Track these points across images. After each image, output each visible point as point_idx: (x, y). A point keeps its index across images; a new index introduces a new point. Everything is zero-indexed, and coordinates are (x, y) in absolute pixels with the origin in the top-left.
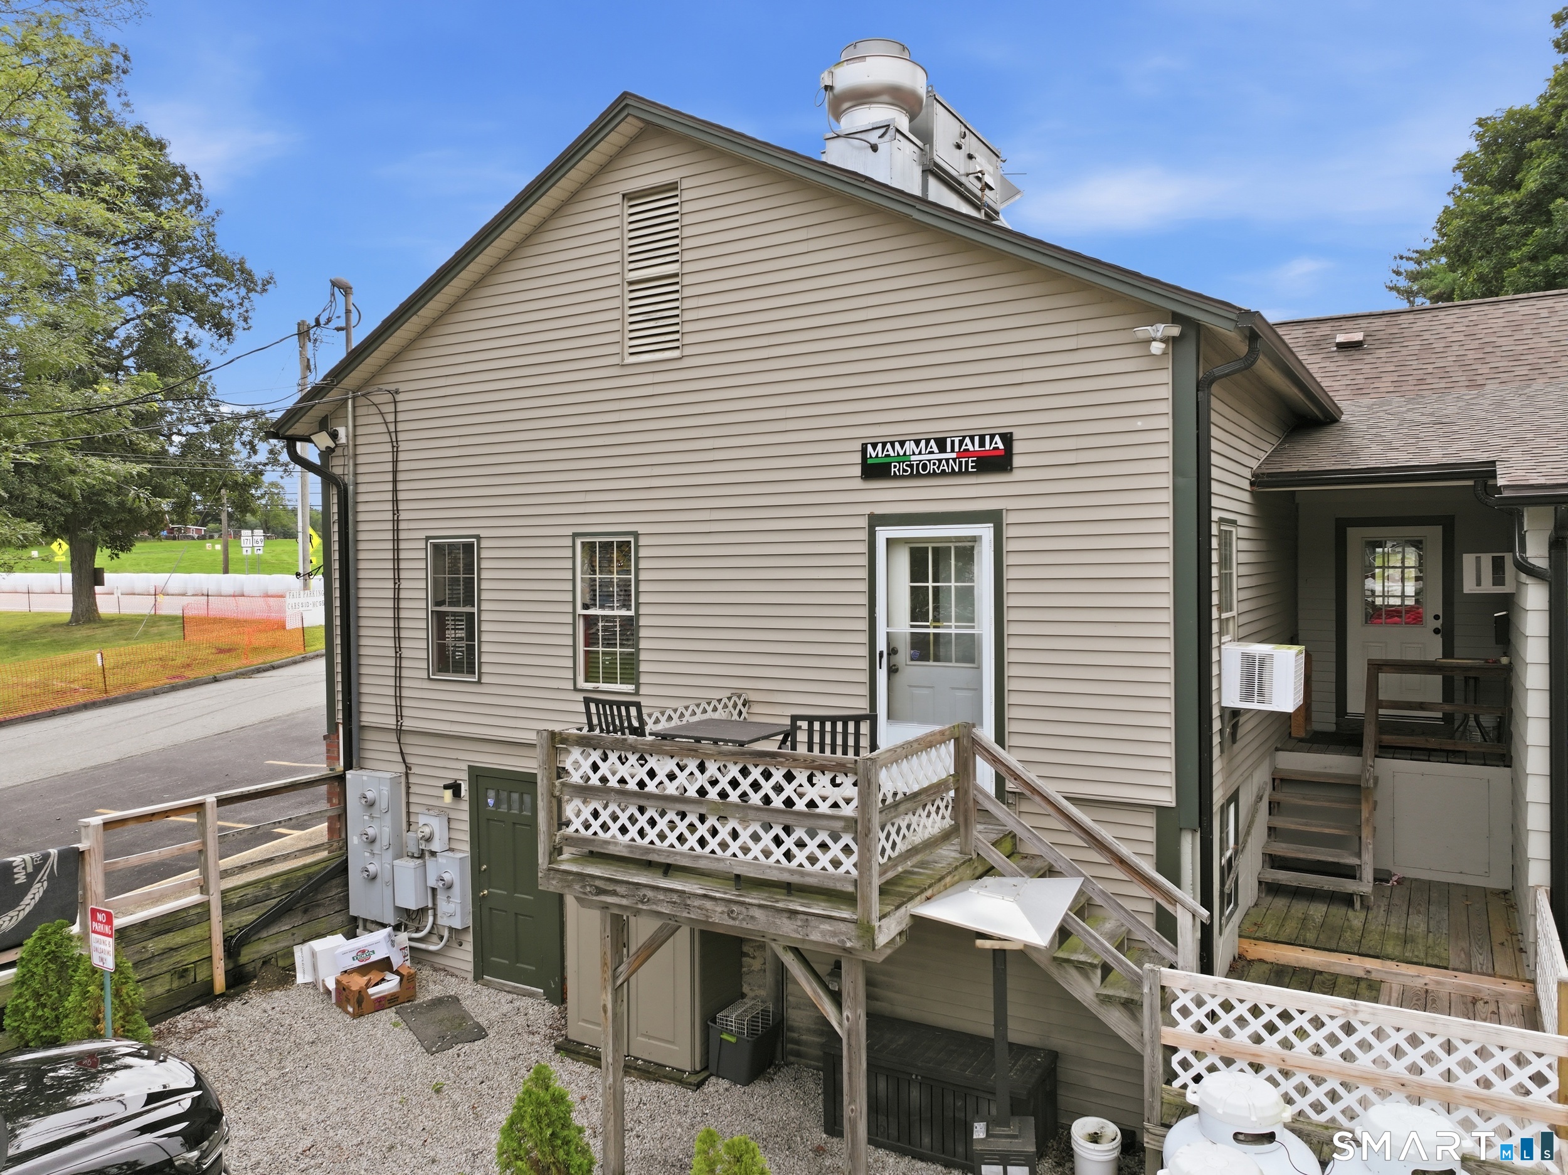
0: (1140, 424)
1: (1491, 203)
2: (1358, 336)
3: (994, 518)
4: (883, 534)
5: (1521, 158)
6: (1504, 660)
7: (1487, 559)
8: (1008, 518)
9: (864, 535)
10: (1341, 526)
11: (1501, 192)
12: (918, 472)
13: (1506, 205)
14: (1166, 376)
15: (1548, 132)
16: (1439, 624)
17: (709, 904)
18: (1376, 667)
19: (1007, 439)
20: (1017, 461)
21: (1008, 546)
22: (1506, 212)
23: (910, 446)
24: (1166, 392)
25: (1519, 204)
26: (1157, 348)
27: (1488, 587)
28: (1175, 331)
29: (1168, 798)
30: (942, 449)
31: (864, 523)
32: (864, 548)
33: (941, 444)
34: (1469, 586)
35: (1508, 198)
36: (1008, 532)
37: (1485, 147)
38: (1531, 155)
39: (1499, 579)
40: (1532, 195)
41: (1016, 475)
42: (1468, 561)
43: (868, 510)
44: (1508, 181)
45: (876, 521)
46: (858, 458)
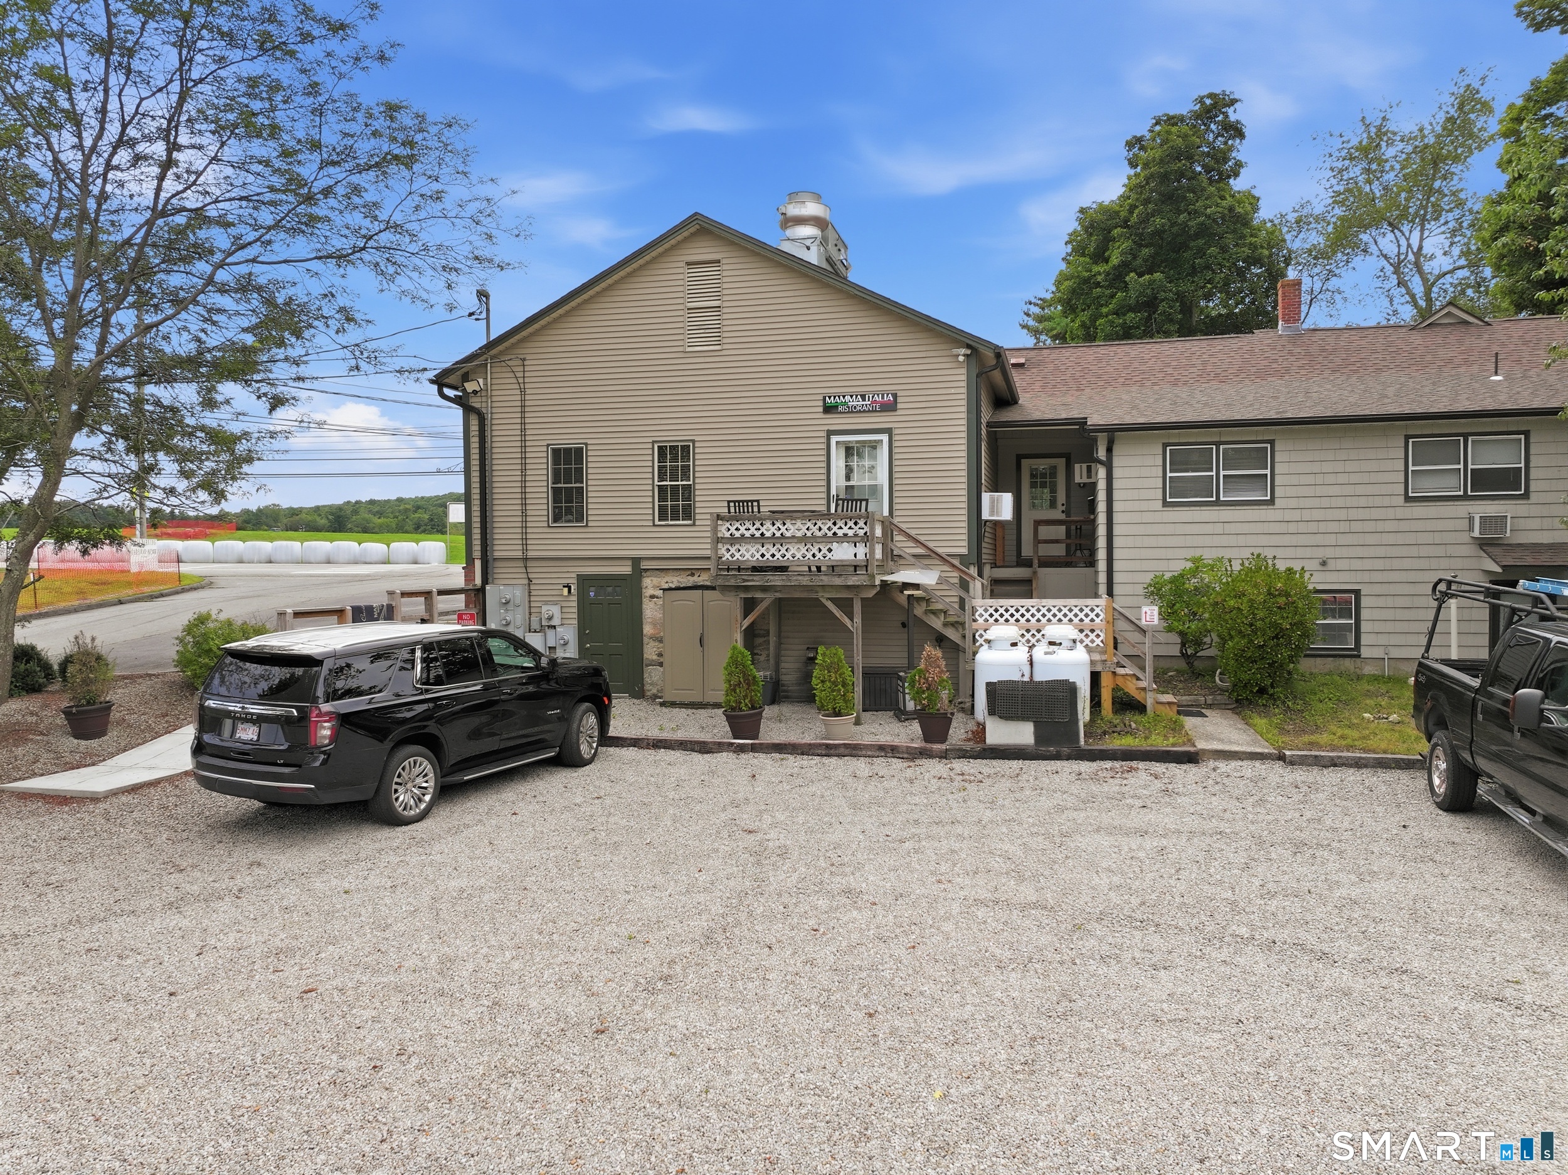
0: (953, 391)
1: (1091, 271)
2: (1022, 361)
3: (889, 431)
4: (834, 439)
5: (1107, 240)
6: (1092, 517)
7: (1084, 466)
8: (895, 432)
9: (824, 440)
10: (1019, 458)
11: (1096, 263)
12: (852, 411)
13: (1099, 273)
14: (964, 371)
15: (1125, 224)
16: (1064, 508)
17: (800, 578)
18: (1038, 523)
19: (895, 396)
20: (899, 406)
21: (895, 444)
22: (1099, 278)
23: (848, 398)
24: (964, 377)
25: (1108, 274)
26: (961, 358)
27: (1085, 480)
28: (969, 352)
29: (964, 551)
30: (864, 400)
31: (824, 434)
32: (824, 446)
33: (863, 397)
34: (1077, 480)
35: (1101, 268)
36: (895, 438)
37: (1086, 229)
38: (1114, 240)
39: (1089, 476)
40: (1115, 268)
41: (899, 412)
42: (1077, 466)
43: (826, 428)
44: (1100, 256)
45: (830, 433)
46: (821, 403)
